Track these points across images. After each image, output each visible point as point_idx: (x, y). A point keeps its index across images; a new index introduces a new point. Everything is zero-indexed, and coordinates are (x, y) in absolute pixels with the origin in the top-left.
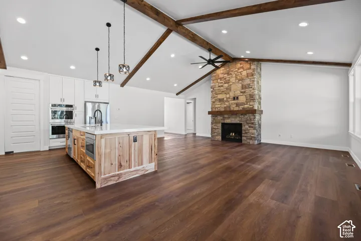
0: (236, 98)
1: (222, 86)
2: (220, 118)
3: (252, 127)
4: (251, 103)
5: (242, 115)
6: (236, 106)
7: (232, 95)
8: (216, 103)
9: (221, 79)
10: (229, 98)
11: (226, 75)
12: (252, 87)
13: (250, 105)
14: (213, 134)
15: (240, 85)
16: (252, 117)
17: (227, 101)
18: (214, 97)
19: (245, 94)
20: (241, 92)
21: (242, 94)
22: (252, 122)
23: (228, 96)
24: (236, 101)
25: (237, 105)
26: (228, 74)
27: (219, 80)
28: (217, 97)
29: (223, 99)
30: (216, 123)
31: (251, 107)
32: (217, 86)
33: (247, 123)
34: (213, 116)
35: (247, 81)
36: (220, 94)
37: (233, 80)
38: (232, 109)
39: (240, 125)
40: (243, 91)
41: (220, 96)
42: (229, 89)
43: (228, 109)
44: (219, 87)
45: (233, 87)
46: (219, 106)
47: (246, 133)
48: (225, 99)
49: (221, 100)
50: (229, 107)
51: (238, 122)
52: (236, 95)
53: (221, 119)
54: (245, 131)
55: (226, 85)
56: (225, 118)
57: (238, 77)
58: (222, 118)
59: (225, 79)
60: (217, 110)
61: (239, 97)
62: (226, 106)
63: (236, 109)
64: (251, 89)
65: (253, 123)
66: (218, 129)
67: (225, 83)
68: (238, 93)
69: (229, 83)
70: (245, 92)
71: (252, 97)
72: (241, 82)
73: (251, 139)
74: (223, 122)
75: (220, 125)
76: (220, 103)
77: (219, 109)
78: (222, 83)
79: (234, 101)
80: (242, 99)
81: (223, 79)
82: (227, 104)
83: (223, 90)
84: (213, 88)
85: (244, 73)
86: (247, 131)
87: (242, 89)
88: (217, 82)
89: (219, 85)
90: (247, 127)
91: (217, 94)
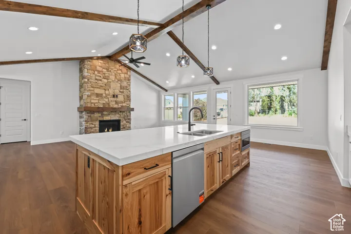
0: (115, 96)
1: (101, 80)
2: (97, 115)
3: (129, 122)
4: (128, 103)
5: (121, 112)
7: (111, 92)
8: (92, 98)
9: (99, 72)
10: (109, 95)
11: (105, 70)
15: (119, 85)
16: (128, 114)
17: (106, 97)
18: (90, 90)
19: (123, 94)
20: (120, 92)
21: (120, 93)
23: (107, 92)
24: (115, 99)
25: (116, 103)
26: (108, 70)
27: (96, 72)
28: (93, 91)
29: (102, 94)
30: (92, 121)
31: (128, 105)
32: (94, 78)
33: (125, 119)
34: (88, 113)
35: (125, 84)
36: (98, 88)
37: (112, 77)
38: (112, 106)
39: (119, 121)
40: (121, 90)
41: (97, 91)
42: (108, 85)
43: (107, 106)
44: (96, 79)
45: (113, 85)
46: (97, 101)
48: (104, 95)
49: (98, 95)
50: (109, 104)
51: (117, 118)
52: (116, 94)
53: (100, 117)
54: (123, 126)
55: (105, 81)
57: (118, 78)
58: (100, 115)
59: (104, 74)
60: (93, 105)
61: (119, 96)
62: (105, 102)
63: (116, 106)
65: (129, 119)
66: (95, 127)
67: (105, 78)
68: (117, 92)
69: (108, 79)
70: (123, 92)
72: (119, 82)
74: (101, 119)
75: (97, 123)
76: (98, 99)
77: (96, 104)
78: (101, 77)
79: (114, 99)
80: (121, 98)
81: (101, 73)
82: (107, 100)
83: (102, 85)
84: (88, 80)
85: (123, 75)
86: (125, 126)
87: (121, 89)
88: (94, 74)
89: (97, 78)
90: (125, 122)
91: (93, 87)
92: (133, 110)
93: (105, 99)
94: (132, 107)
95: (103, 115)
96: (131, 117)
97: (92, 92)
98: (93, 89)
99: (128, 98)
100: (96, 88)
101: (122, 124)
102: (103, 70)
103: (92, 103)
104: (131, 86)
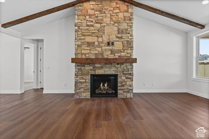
0: (111, 44)
1: (92, 26)
2: (88, 68)
3: (130, 78)
4: (129, 51)
5: (118, 64)
6: (111, 54)
7: (105, 39)
8: (83, 47)
9: (90, 16)
10: (102, 42)
11: (98, 13)
12: (129, 33)
13: (128, 54)
14: (78, 91)
15: (116, 28)
16: (129, 67)
17: (99, 46)
18: (80, 39)
19: (122, 40)
20: (117, 37)
21: (118, 39)
22: (130, 72)
23: (100, 40)
24: (111, 48)
25: (112, 52)
26: (101, 12)
27: (87, 17)
28: (84, 39)
29: (94, 43)
30: (82, 74)
31: (129, 55)
32: (84, 24)
33: (124, 74)
34: (78, 66)
35: (124, 26)
36: (89, 35)
37: (107, 20)
38: (106, 57)
39: (116, 76)
40: (119, 35)
41: (89, 39)
42: (101, 31)
43: (100, 57)
44: (88, 26)
45: (107, 30)
46: (88, 51)
47: (123, 86)
48: (96, 43)
49: (89, 44)
50: (102, 54)
51: (114, 73)
52: (111, 40)
53: (91, 70)
54: (121, 83)
55: (98, 26)
56: (96, 67)
57: (114, 19)
58: (91, 68)
59: (97, 17)
60: (84, 56)
61: (115, 43)
62: (97, 52)
63: (111, 57)
64: (129, 35)
65: (130, 74)
66: (86, 82)
67: (97, 23)
68: (113, 38)
69: (101, 23)
70: (121, 38)
71: (130, 44)
72: (116, 25)
73: (128, 92)
74: (93, 73)
75: (88, 78)
76: (89, 48)
77: (87, 55)
78: (92, 21)
79: (109, 47)
80: (118, 45)
81: (93, 17)
82: (99, 49)
83: (94, 31)
84: (79, 27)
85: (121, 15)
86: (123, 83)
87: (118, 33)
88: (85, 19)
89: (88, 24)
90: (123, 78)
91: (84, 36)
92: (135, 61)
93: (97, 48)
94: (134, 57)
95: (95, 68)
96: (134, 72)
97: (83, 41)
98: (84, 37)
99: (129, 45)
100: (86, 35)
101: (119, 80)
102: (96, 13)
103: (82, 54)
104: (134, 28)
